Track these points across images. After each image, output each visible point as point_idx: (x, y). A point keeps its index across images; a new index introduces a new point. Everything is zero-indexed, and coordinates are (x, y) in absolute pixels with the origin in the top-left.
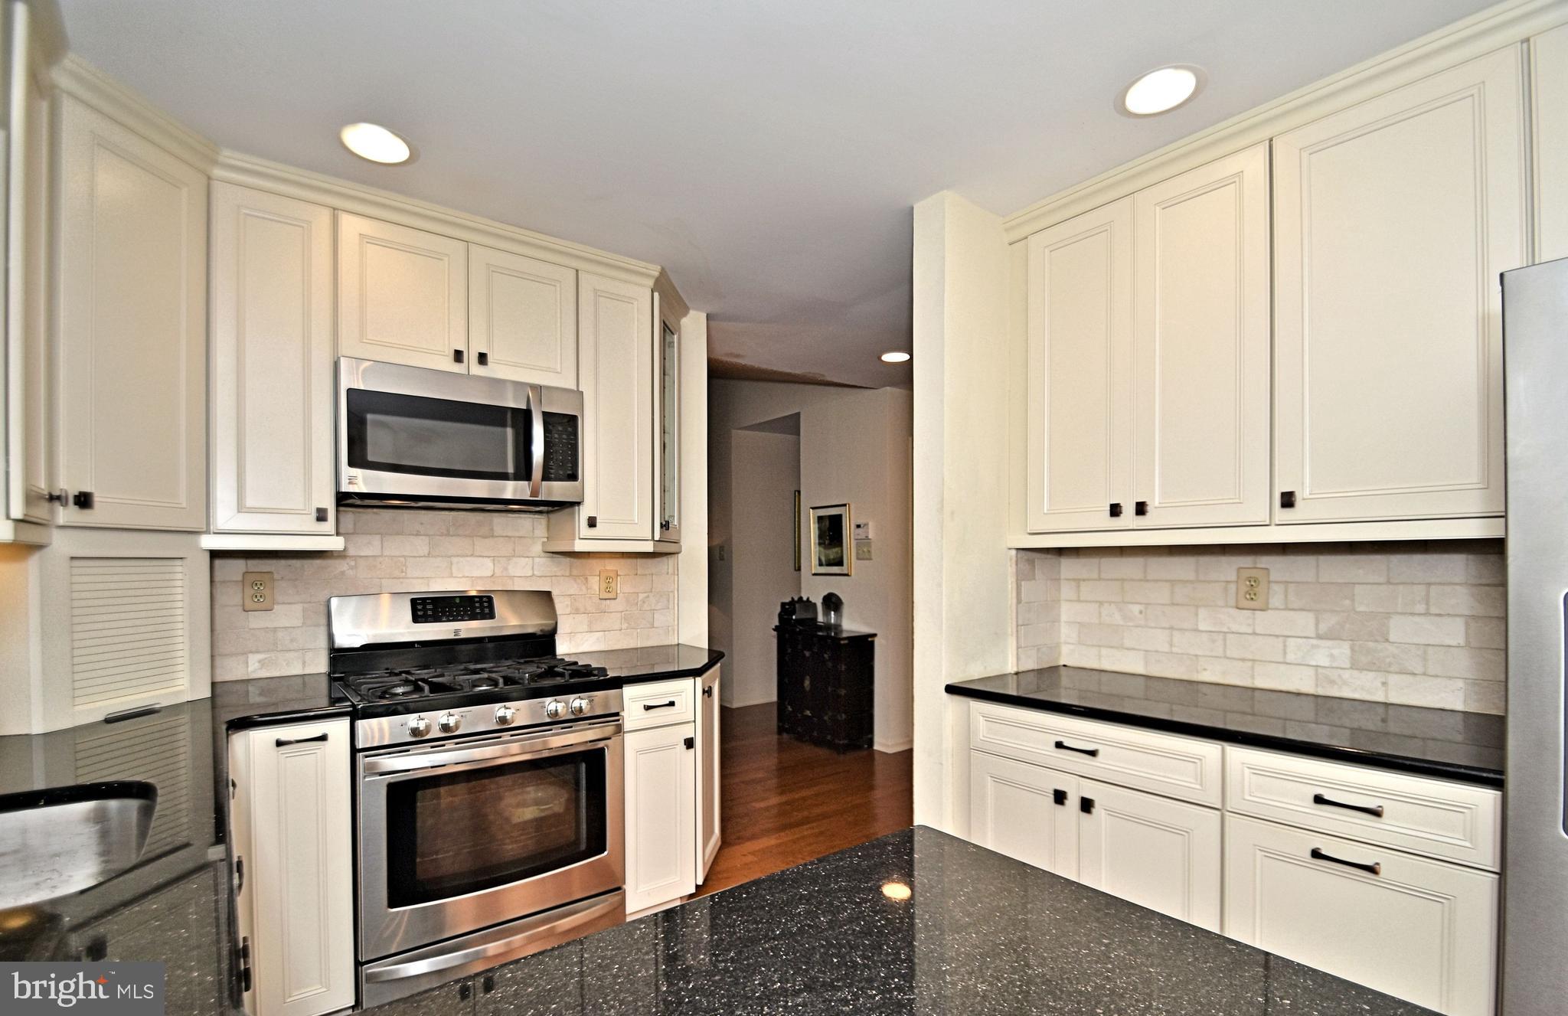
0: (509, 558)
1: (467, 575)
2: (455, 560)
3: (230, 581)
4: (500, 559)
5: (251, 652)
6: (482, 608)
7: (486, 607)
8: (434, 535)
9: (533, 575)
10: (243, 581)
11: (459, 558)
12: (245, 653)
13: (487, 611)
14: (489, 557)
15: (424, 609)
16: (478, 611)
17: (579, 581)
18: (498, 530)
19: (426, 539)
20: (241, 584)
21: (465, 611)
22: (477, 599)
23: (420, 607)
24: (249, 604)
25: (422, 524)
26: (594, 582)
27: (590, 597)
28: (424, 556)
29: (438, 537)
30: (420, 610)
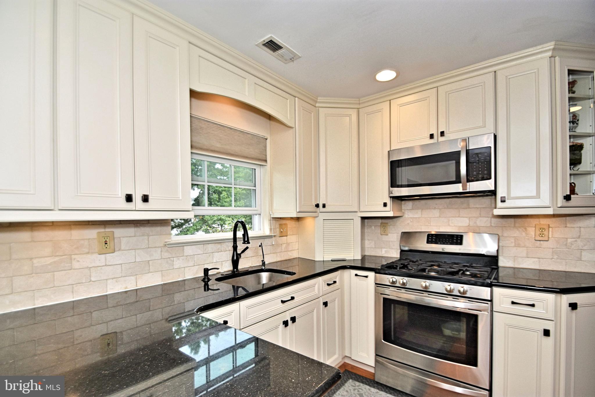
0: (477, 217)
1: (455, 225)
2: (450, 219)
3: (378, 226)
4: (472, 218)
5: (383, 248)
6: (457, 240)
7: (459, 240)
8: (442, 209)
9: (491, 226)
10: (381, 226)
11: (452, 218)
12: (382, 248)
13: (459, 241)
14: (467, 217)
15: (432, 239)
16: (455, 241)
17: (520, 230)
18: (472, 205)
19: (439, 210)
20: (380, 226)
21: (449, 242)
22: (455, 236)
23: (430, 238)
24: (382, 233)
25: (436, 204)
26: (531, 231)
27: (528, 239)
28: (438, 217)
29: (443, 209)
30: (430, 239)
